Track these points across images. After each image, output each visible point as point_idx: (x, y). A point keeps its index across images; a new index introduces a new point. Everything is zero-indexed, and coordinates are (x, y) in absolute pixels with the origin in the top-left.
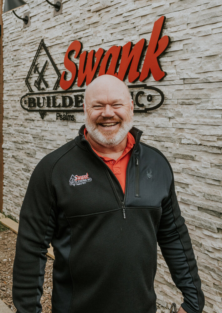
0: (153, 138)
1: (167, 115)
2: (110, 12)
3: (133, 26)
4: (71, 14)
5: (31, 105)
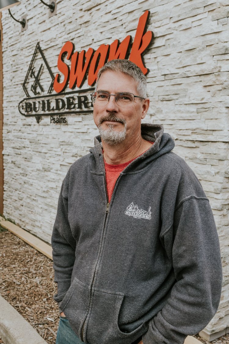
2: (101, 10)
3: (120, 23)
4: (64, 15)
5: (28, 110)
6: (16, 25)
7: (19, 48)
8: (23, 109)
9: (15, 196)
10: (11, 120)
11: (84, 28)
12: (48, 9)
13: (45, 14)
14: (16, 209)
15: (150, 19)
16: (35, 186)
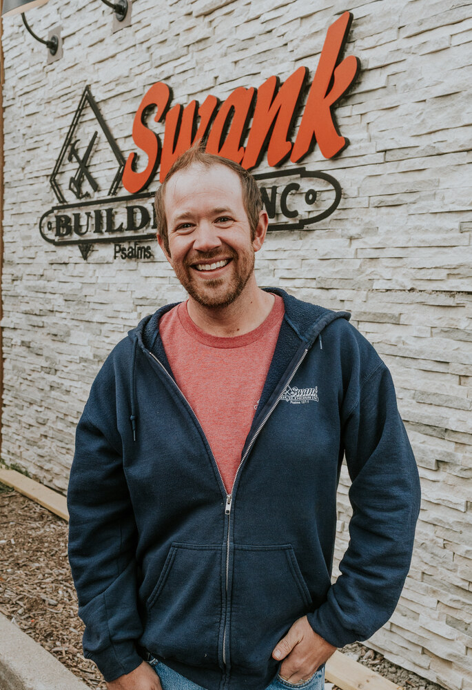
0: (314, 284)
1: (345, 232)
2: (235, 14)
3: (282, 41)
4: (149, 25)
5: (61, 232)
6: (35, 51)
7: (42, 99)
8: (50, 229)
9: (30, 416)
10: (20, 252)
11: (195, 53)
12: (112, 13)
13: (105, 25)
14: (32, 443)
15: (352, 31)
16: (76, 393)
